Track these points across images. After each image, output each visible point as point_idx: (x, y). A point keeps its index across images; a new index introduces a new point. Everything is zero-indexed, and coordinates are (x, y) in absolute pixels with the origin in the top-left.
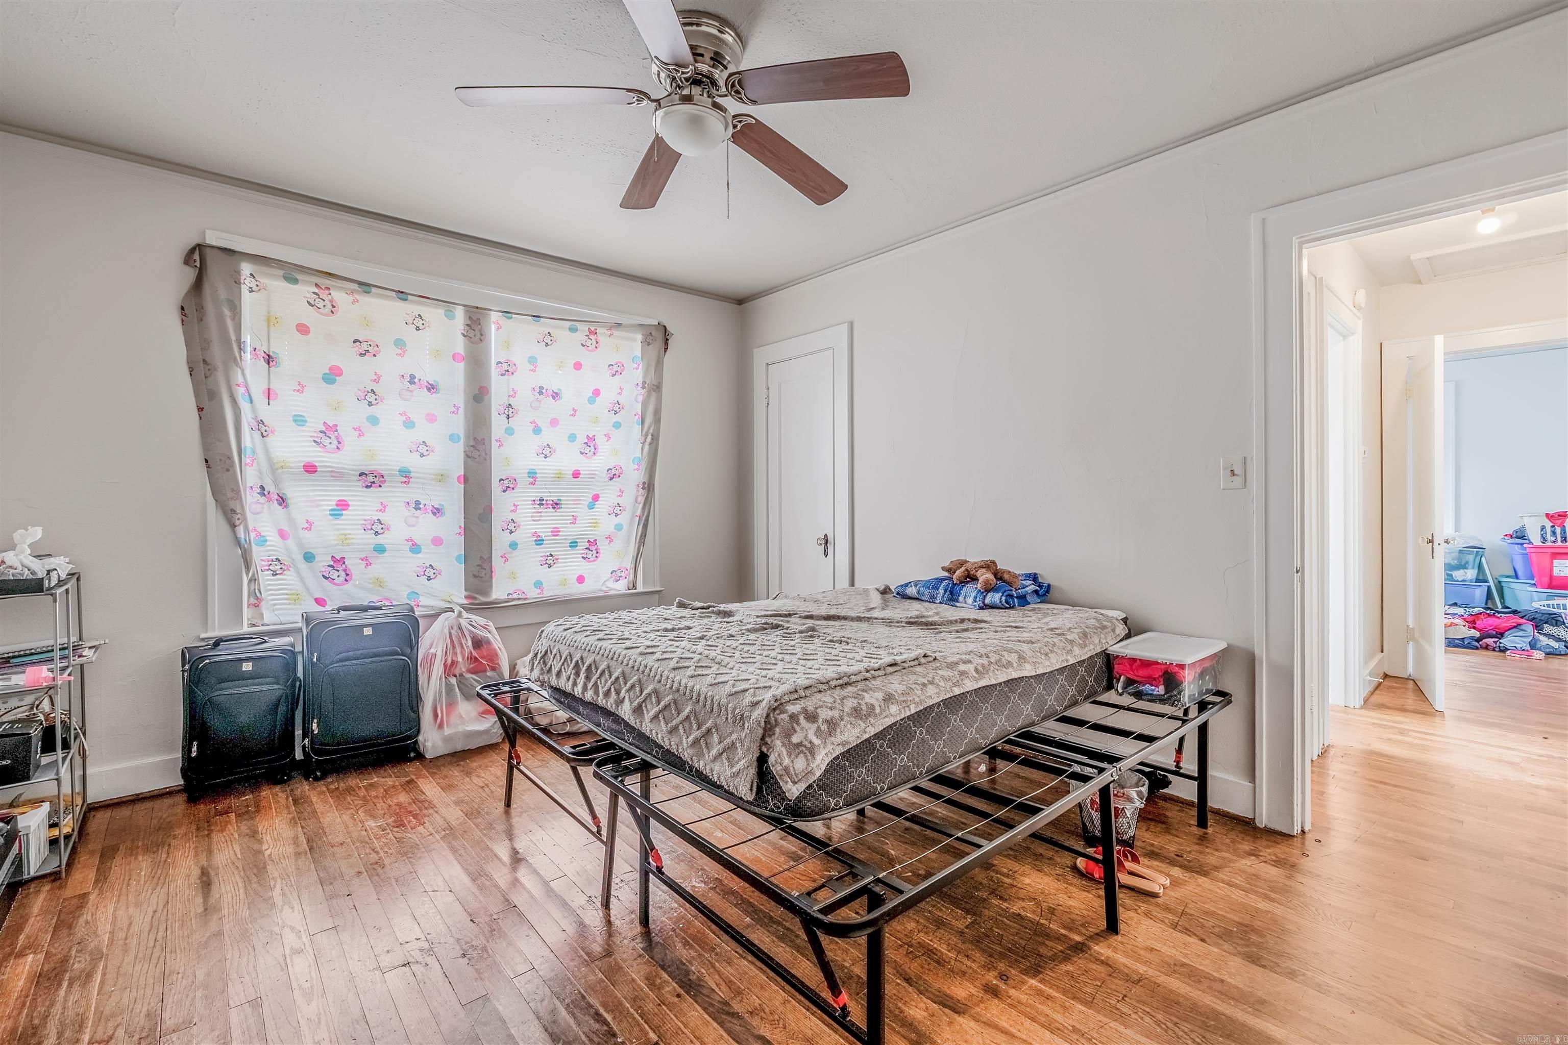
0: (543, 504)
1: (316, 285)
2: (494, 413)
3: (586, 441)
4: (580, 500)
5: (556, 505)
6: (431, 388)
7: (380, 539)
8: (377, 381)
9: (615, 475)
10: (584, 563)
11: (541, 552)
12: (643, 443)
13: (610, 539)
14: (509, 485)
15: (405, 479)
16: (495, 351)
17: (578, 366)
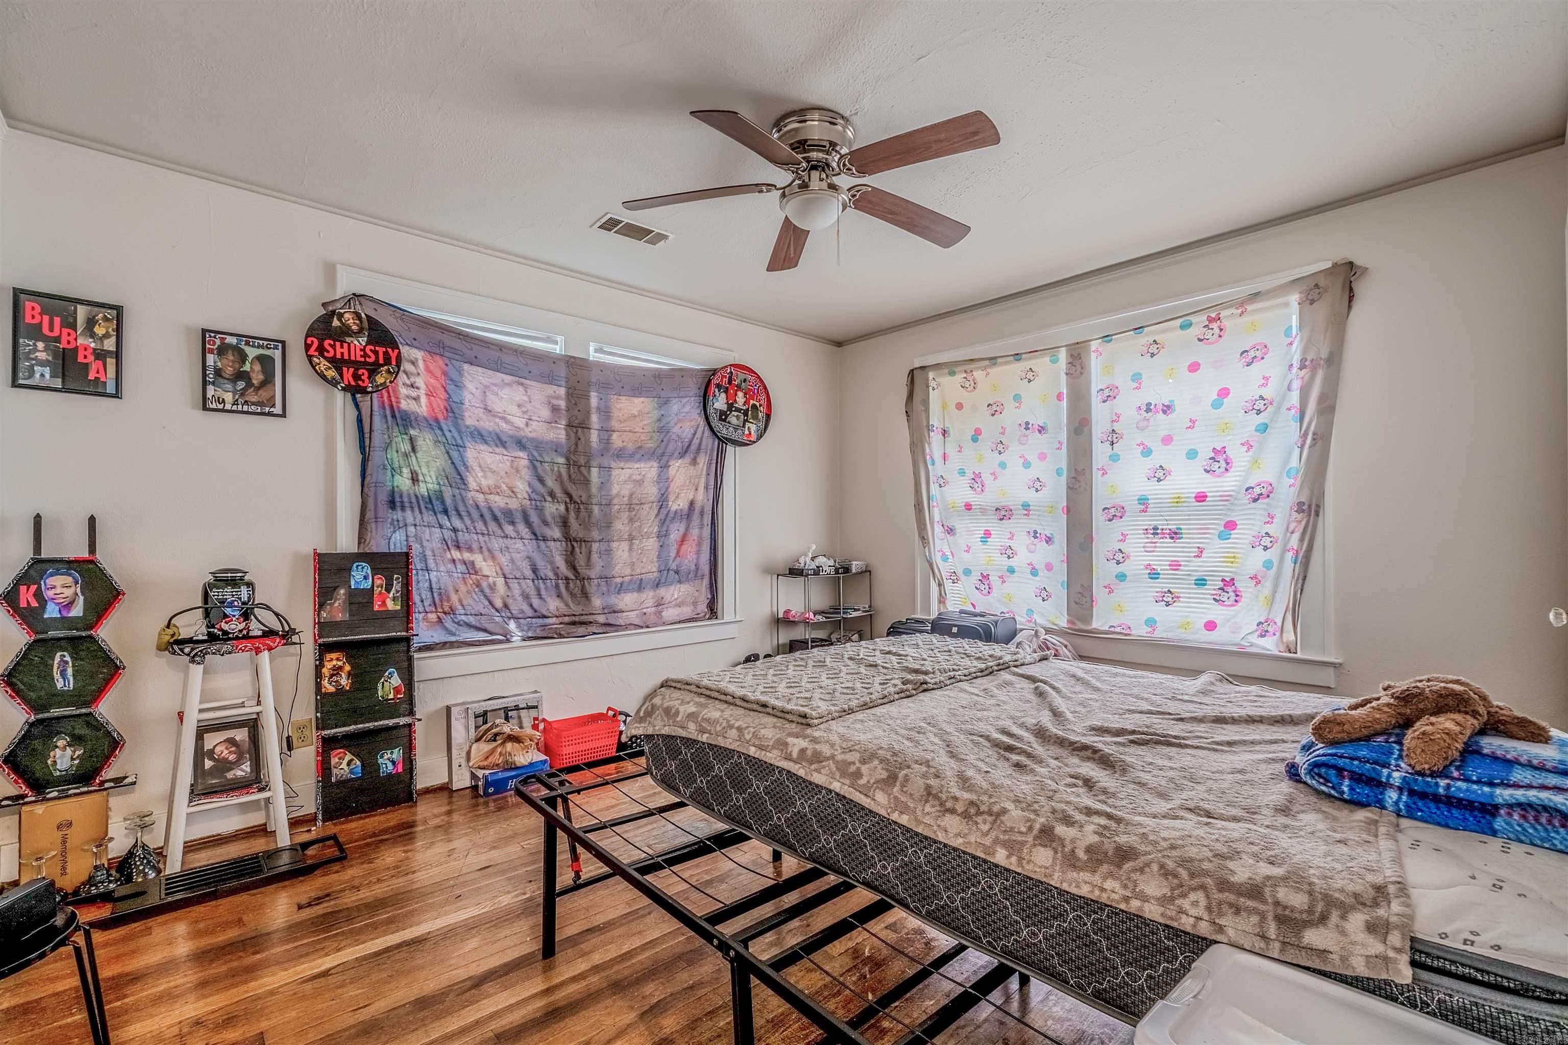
0: (1158, 534)
1: (966, 372)
2: (1096, 443)
3: (1212, 455)
4: (1208, 529)
5: (1175, 535)
6: (1042, 430)
7: (1011, 562)
8: (1003, 433)
9: (1261, 494)
10: (1217, 607)
11: (1155, 587)
12: (1302, 447)
13: (1256, 579)
14: (1116, 513)
15: (1026, 512)
16: (1097, 379)
17: (1194, 367)
